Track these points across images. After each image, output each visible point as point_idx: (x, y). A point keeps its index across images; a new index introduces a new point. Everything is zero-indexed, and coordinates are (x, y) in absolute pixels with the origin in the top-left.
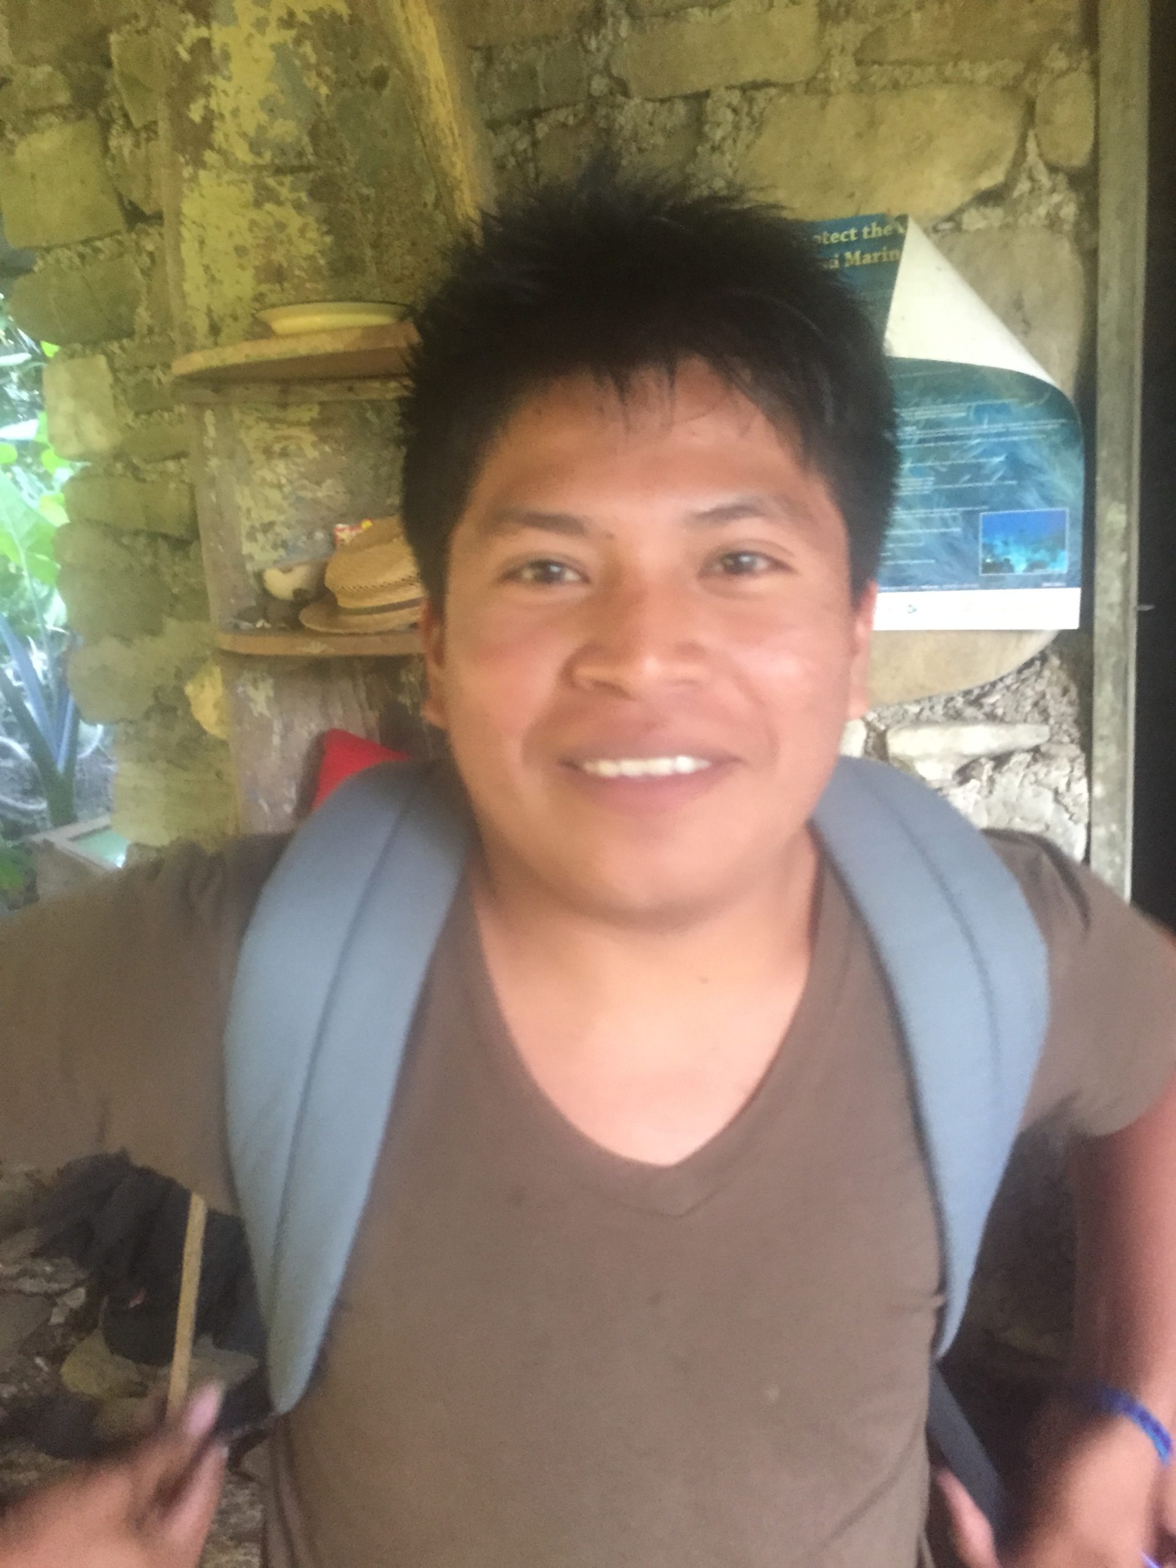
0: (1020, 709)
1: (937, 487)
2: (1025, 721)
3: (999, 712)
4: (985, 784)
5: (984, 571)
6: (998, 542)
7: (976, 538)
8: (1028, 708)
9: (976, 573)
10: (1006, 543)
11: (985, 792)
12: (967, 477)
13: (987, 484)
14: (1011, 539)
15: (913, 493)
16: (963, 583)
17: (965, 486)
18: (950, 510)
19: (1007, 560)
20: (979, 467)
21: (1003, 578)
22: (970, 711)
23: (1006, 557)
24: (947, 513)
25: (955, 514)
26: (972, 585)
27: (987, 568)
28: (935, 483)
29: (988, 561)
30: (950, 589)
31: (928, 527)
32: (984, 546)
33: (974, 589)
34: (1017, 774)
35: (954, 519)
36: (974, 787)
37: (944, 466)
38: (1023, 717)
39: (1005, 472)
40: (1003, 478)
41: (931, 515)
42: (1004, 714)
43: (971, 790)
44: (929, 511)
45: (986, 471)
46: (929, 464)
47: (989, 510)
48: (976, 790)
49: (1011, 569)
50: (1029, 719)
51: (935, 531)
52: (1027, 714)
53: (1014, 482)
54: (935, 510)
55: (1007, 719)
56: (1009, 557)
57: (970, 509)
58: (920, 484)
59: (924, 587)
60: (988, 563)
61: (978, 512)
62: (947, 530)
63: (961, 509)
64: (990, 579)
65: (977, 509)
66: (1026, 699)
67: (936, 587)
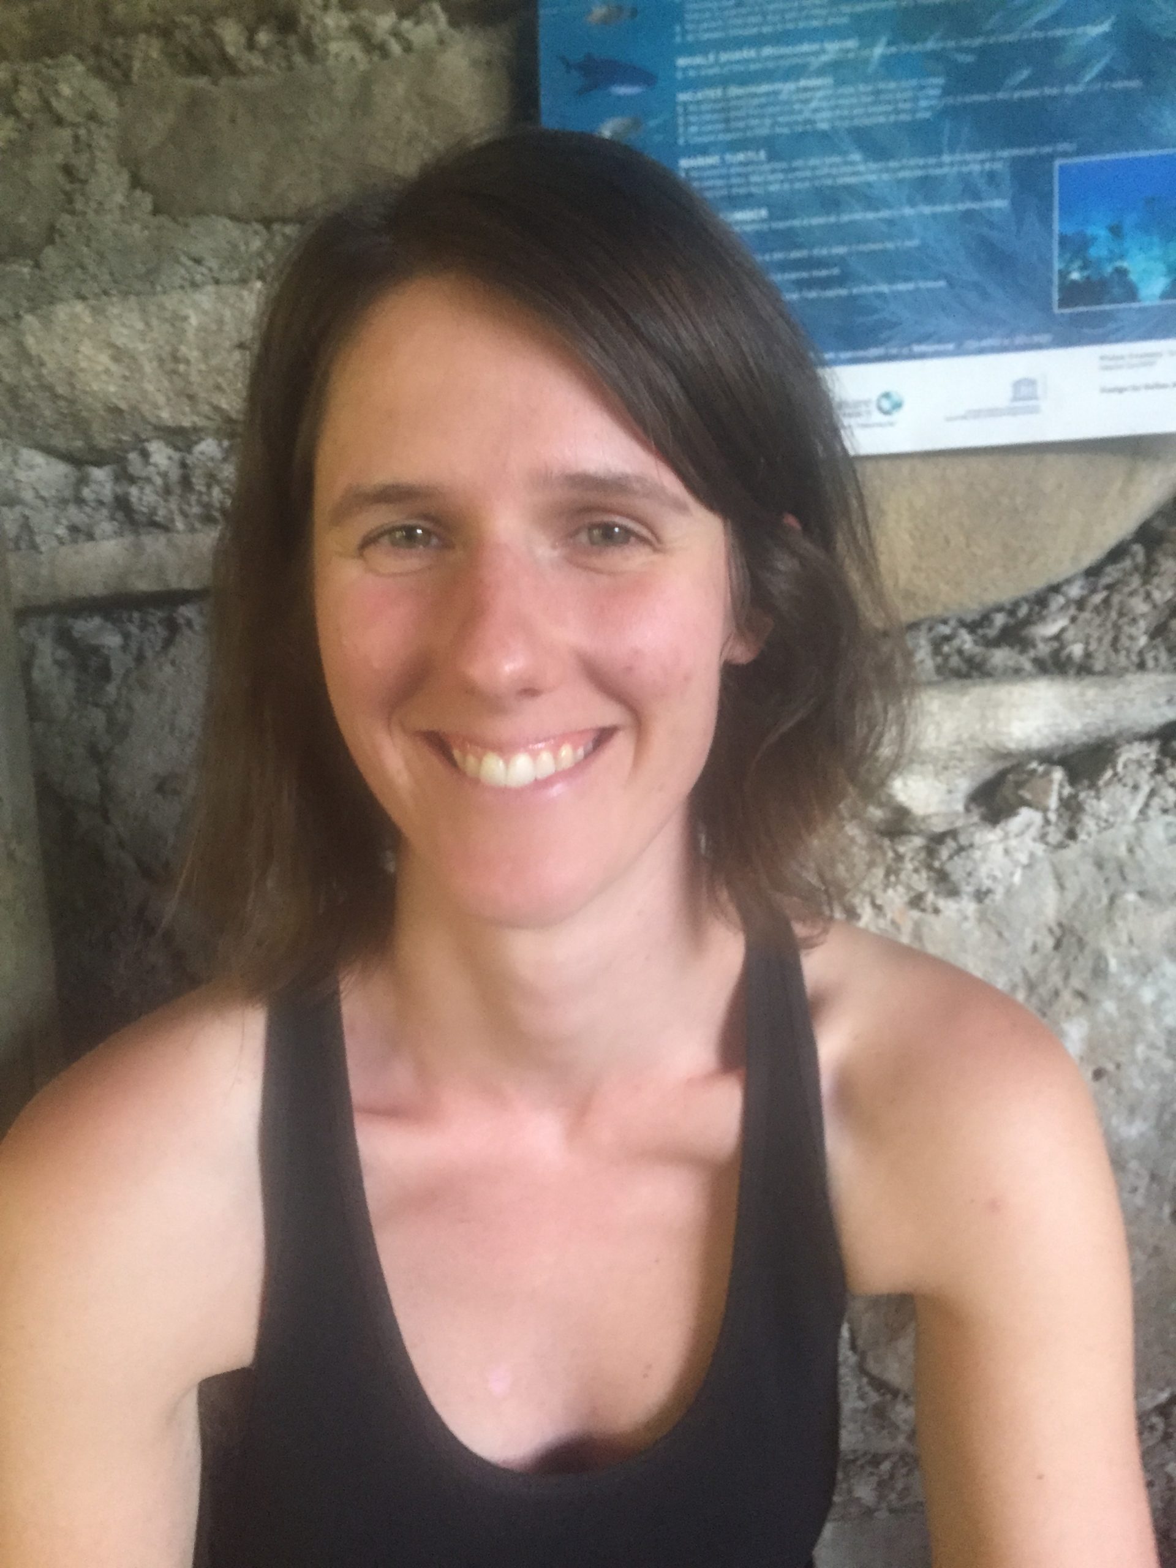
0: (1124, 641)
1: (950, 100)
2: (1141, 666)
3: (1077, 650)
4: (1052, 816)
5: (1063, 303)
6: (1099, 231)
7: (1046, 219)
8: (1143, 641)
9: (1047, 308)
10: (1116, 231)
11: (1055, 836)
12: (1025, 74)
13: (1070, 89)
14: (1130, 220)
15: (892, 118)
16: (1011, 334)
17: (1017, 95)
18: (982, 156)
19: (1122, 273)
20: (1053, 47)
21: (1108, 316)
22: (1000, 656)
23: (1118, 264)
24: (975, 163)
25: (998, 166)
26: (1037, 339)
27: (1072, 294)
28: (946, 91)
29: (1075, 276)
30: (981, 351)
31: (929, 200)
32: (1064, 241)
33: (1039, 346)
34: (1136, 788)
35: (991, 177)
36: (1028, 826)
37: (968, 50)
38: (1135, 658)
39: (1113, 58)
40: (1108, 74)
41: (938, 172)
42: (1088, 655)
43: (1021, 834)
44: (932, 161)
45: (1067, 59)
46: (931, 45)
47: (1078, 153)
48: (1033, 831)
49: (1131, 293)
50: (1150, 663)
51: (947, 208)
52: (1141, 653)
53: (1135, 84)
54: (946, 158)
55: (1098, 666)
56: (1125, 264)
57: (1032, 151)
58: (909, 94)
59: (917, 348)
60: (1074, 282)
61: (1051, 157)
62: (975, 206)
63: (1006, 153)
64: (1076, 321)
65: (1047, 150)
66: (1134, 621)
67: (951, 347)
